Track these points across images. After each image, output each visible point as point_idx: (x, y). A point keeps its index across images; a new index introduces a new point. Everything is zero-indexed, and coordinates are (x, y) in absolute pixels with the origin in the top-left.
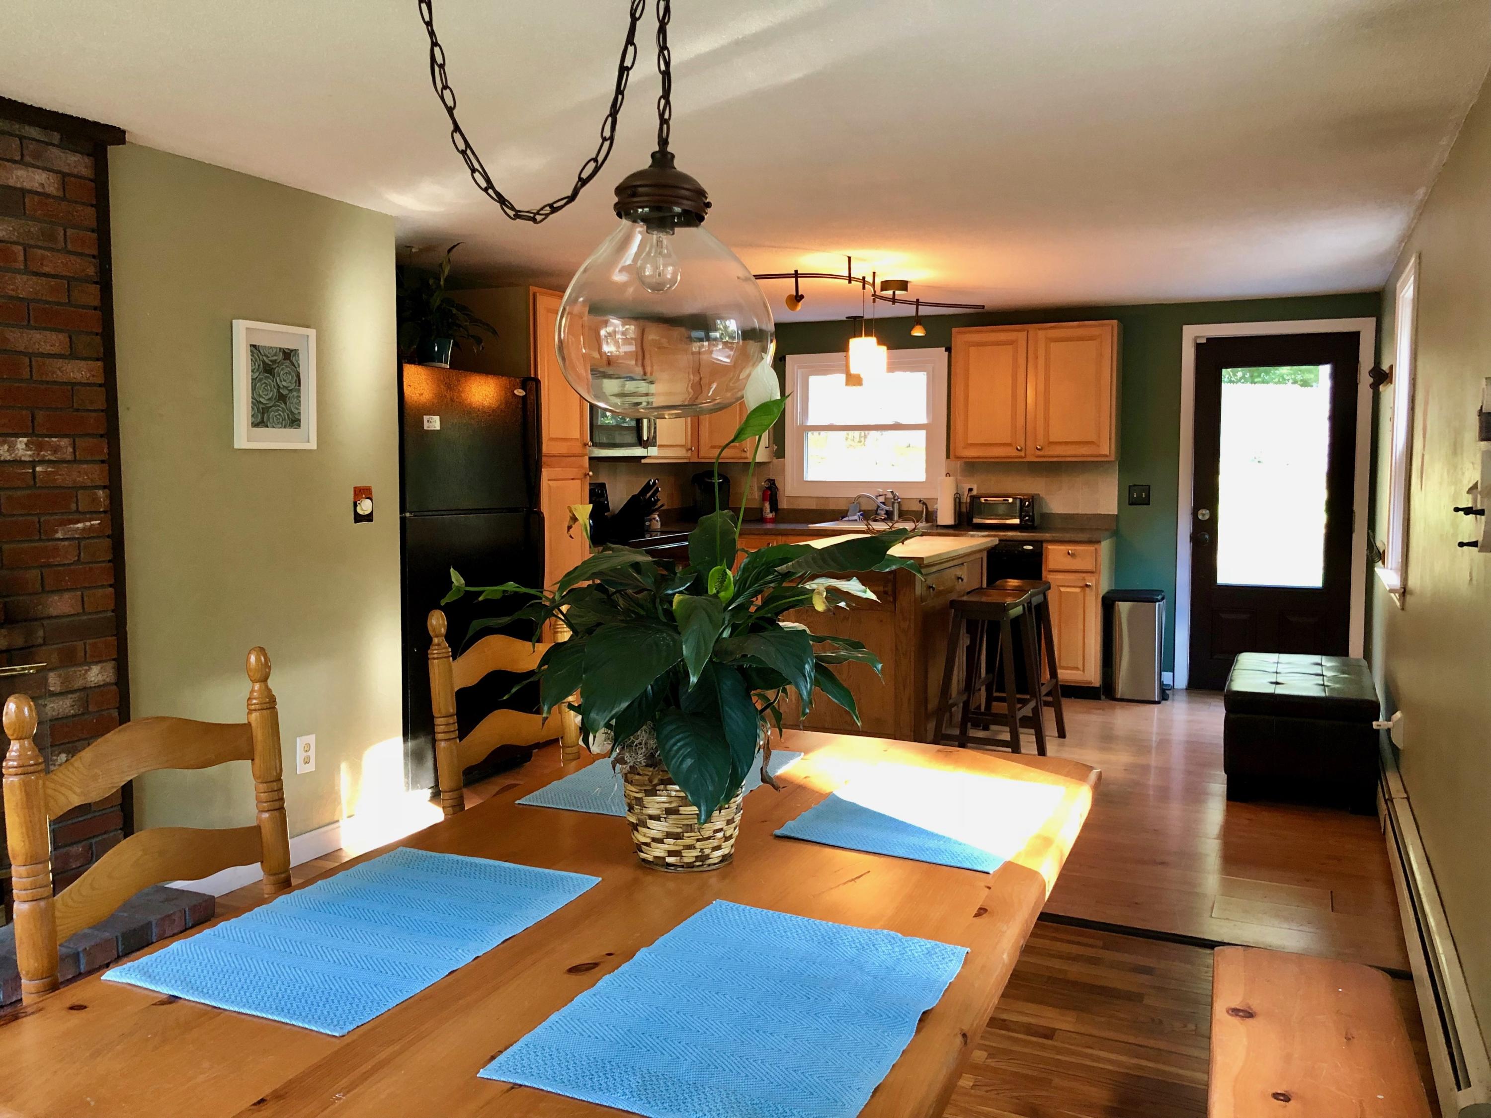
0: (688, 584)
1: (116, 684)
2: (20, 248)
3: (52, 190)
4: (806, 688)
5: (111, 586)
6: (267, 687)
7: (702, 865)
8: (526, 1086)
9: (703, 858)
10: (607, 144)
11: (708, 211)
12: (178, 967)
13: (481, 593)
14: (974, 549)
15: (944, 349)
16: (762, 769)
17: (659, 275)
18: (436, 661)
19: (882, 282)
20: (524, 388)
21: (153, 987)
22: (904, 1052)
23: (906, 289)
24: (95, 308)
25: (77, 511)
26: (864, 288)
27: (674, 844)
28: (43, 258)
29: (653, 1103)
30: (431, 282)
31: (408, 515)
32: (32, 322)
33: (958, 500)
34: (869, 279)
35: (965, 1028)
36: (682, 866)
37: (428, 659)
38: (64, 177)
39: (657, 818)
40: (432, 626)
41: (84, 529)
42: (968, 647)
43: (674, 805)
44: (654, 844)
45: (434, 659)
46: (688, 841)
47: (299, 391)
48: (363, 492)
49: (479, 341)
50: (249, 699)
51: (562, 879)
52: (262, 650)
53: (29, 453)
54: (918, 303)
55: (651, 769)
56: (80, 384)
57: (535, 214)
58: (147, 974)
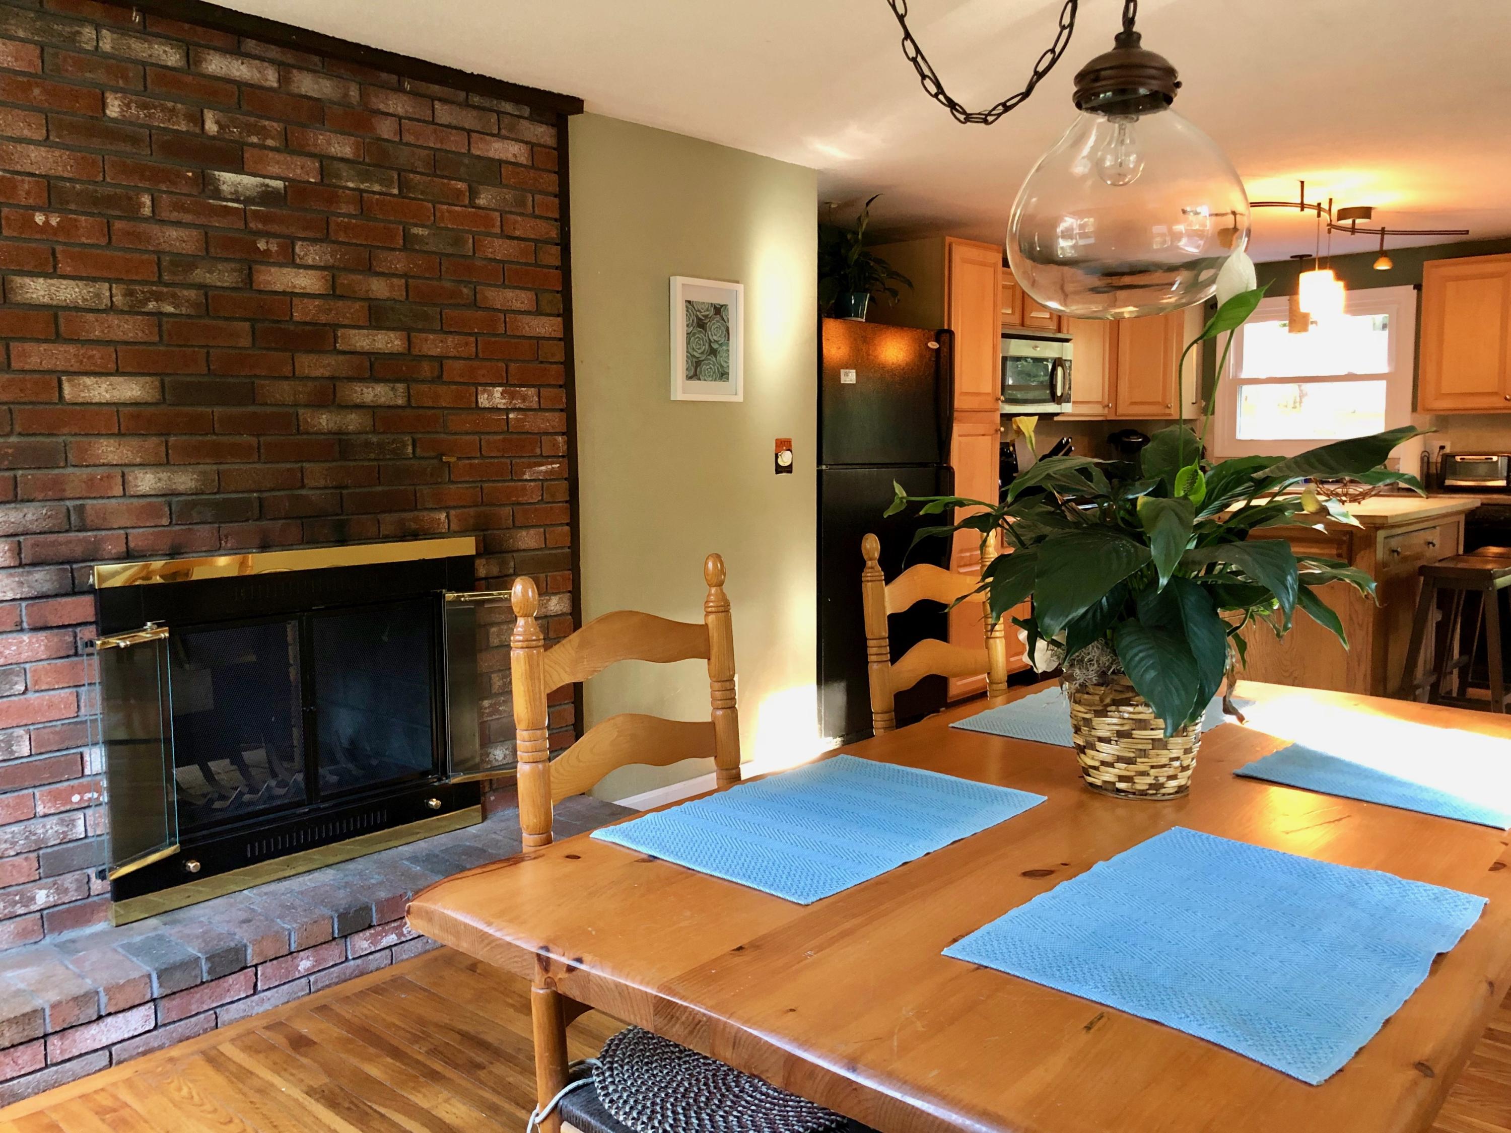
0: (1151, 489)
1: (571, 614)
2: (498, 214)
3: (523, 160)
4: (1288, 600)
5: (567, 524)
6: (722, 590)
7: (1156, 794)
8: (992, 968)
9: (1157, 786)
10: (1066, 32)
11: (1179, 91)
12: (654, 833)
13: (924, 503)
14: (1450, 510)
15: (1412, 286)
16: (1225, 698)
17: (1121, 165)
18: (870, 584)
19: (1339, 211)
20: (937, 341)
21: (634, 847)
22: (1416, 990)
23: (1369, 217)
24: (557, 268)
25: (541, 455)
26: (1319, 215)
27: (1126, 769)
28: (516, 222)
29: (1128, 999)
30: (849, 236)
31: (824, 467)
32: (506, 282)
33: (1426, 459)
34: (1325, 206)
35: (1491, 976)
36: (1134, 794)
37: (862, 582)
38: (532, 146)
39: (1107, 741)
40: (865, 549)
41: (546, 472)
42: (1438, 624)
43: (1126, 728)
44: (1102, 768)
45: (868, 581)
46: (1141, 768)
47: (728, 345)
48: (784, 445)
49: (894, 293)
50: (707, 602)
51: (1006, 794)
52: (718, 557)
53: (504, 401)
54: (1383, 232)
55: (1103, 688)
56: (544, 338)
57: (987, 115)
58: (627, 836)
